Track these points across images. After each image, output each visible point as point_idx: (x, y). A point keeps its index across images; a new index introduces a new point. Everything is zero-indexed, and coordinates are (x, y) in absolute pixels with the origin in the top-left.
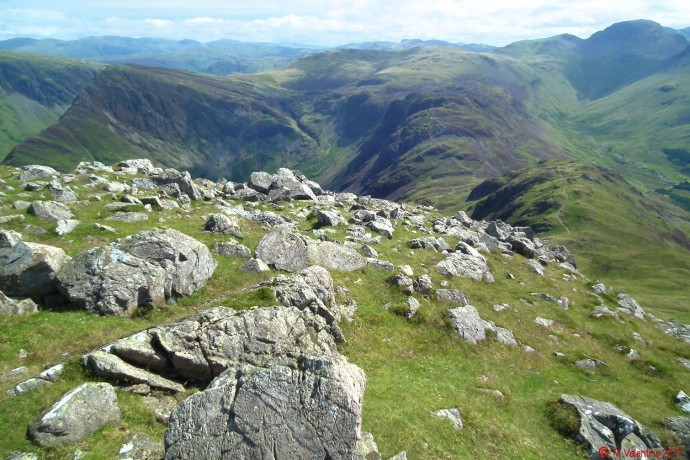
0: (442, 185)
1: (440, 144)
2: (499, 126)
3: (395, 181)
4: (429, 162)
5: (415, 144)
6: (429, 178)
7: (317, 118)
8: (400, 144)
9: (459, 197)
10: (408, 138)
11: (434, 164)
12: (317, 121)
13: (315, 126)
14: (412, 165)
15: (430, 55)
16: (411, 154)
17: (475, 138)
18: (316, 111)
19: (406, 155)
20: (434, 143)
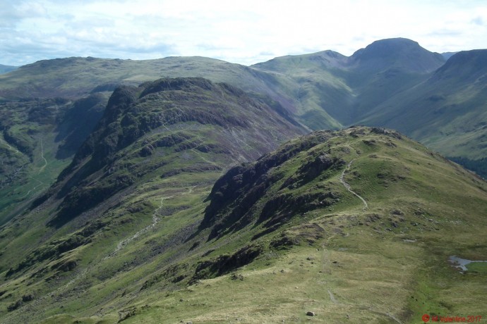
0: (176, 184)
1: (175, 132)
2: (256, 116)
3: (108, 185)
4: (159, 155)
5: (141, 135)
6: (158, 177)
7: (32, 128)
8: (120, 137)
9: (195, 196)
10: (132, 126)
11: (165, 158)
12: (31, 132)
13: (28, 137)
14: (134, 161)
15: (182, 64)
16: (134, 148)
17: (226, 128)
18: (30, 120)
19: (128, 149)
20: (166, 132)
